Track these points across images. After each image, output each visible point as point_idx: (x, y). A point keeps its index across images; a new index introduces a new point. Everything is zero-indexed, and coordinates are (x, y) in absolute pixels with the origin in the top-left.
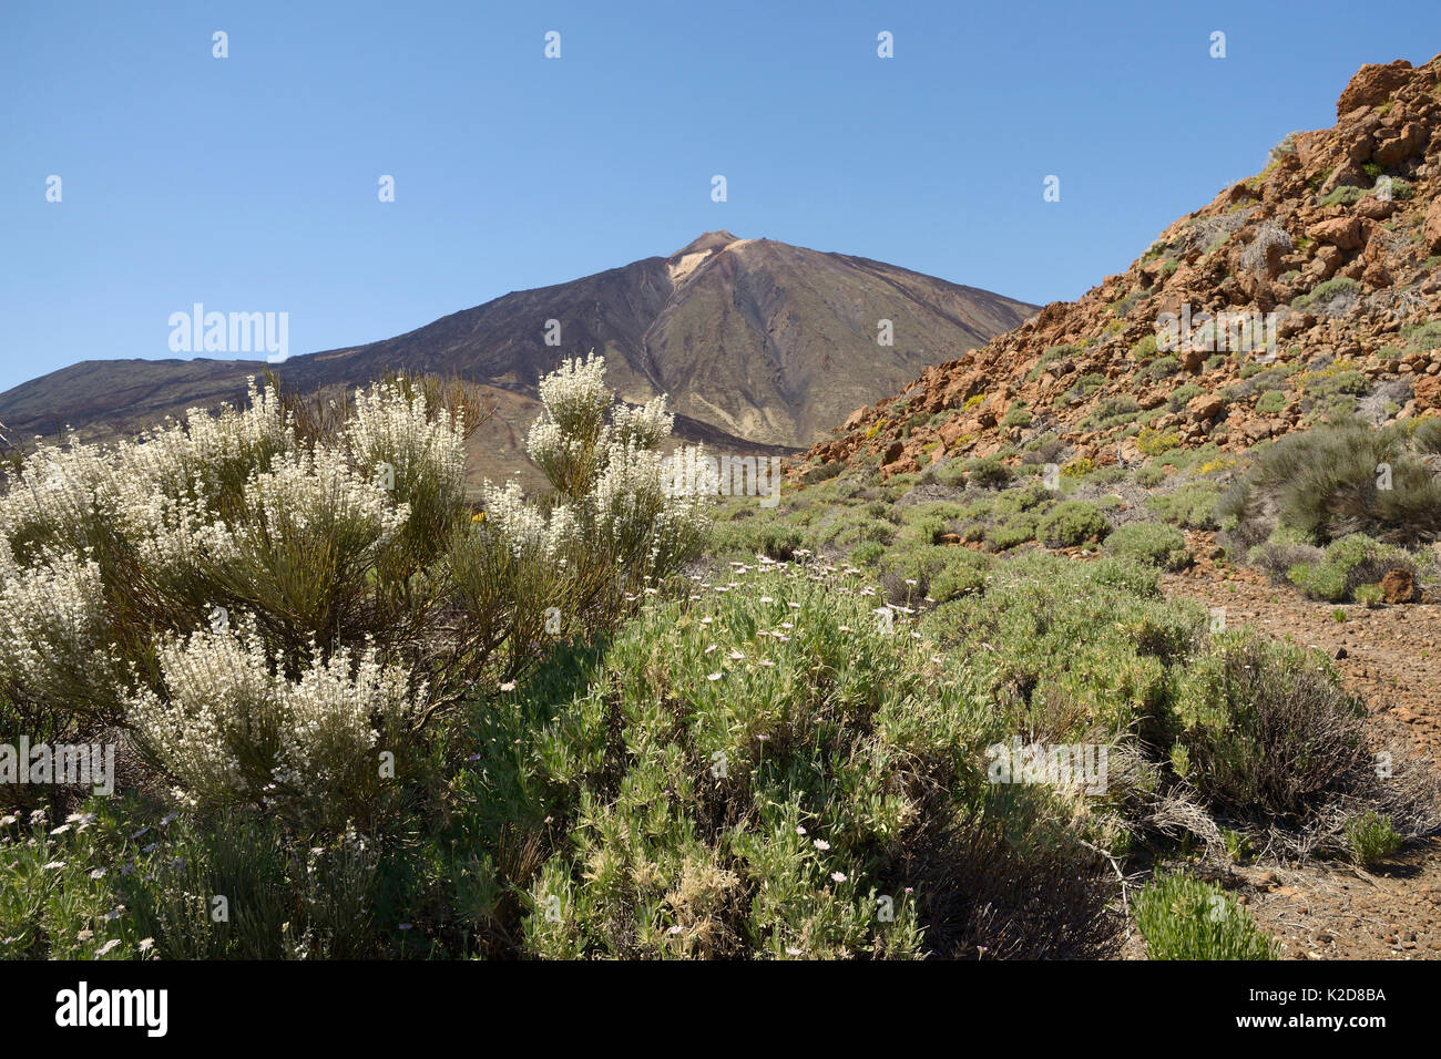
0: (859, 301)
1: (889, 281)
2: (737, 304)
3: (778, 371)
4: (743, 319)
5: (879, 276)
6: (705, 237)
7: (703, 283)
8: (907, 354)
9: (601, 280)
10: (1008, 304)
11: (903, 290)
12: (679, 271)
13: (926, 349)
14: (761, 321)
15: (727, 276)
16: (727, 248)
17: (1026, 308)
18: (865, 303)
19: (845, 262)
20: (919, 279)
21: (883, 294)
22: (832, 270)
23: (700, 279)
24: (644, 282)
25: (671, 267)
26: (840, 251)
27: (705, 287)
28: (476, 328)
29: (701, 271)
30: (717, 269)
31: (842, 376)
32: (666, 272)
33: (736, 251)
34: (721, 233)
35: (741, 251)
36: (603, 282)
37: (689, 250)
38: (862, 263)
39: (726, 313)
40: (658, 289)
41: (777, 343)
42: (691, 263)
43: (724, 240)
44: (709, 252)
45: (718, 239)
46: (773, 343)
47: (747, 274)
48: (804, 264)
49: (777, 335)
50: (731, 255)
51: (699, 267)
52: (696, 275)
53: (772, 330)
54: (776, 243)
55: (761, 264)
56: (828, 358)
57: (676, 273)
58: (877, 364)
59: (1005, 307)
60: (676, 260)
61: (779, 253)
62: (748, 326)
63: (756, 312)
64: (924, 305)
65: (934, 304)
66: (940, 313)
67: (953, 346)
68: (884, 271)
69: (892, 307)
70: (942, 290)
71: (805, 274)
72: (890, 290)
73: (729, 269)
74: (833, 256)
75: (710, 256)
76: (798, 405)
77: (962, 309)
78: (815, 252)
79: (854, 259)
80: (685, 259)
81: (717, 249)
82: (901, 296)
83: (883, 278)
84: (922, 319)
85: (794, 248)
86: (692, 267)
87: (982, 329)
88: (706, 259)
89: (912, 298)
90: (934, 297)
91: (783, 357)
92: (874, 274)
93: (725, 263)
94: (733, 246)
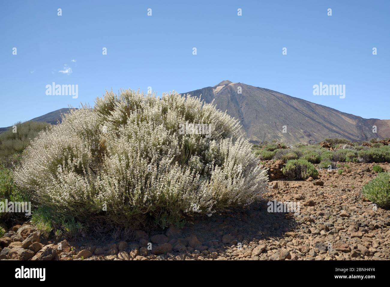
0: (266, 100)
1: (274, 95)
2: (232, 100)
3: (243, 118)
4: (233, 104)
5: (271, 94)
6: (224, 81)
7: (223, 94)
8: (279, 116)
9: (195, 92)
10: (308, 103)
11: (278, 98)
12: (216, 90)
13: (284, 114)
14: (238, 105)
15: (229, 92)
16: (229, 85)
17: (314, 104)
18: (267, 101)
19: (262, 90)
20: (283, 95)
21: (272, 99)
22: (258, 92)
23: (222, 93)
24: (206, 93)
25: (214, 90)
26: (260, 87)
27: (223, 95)
29: (222, 90)
30: (226, 90)
31: (261, 121)
32: (212, 91)
33: (231, 86)
34: (228, 81)
35: (233, 86)
36: (196, 93)
37: (219, 85)
38: (267, 90)
39: (229, 102)
40: (210, 95)
41: (242, 111)
42: (219, 88)
43: (228, 83)
44: (224, 86)
45: (227, 83)
46: (241, 111)
47: (234, 92)
48: (250, 90)
49: (242, 109)
50: (230, 87)
51: (221, 90)
52: (221, 92)
53: (241, 107)
54: (243, 84)
55: (239, 89)
56: (256, 116)
57: (215, 91)
58: (270, 118)
59: (307, 104)
60: (215, 88)
61: (243, 87)
62: (234, 106)
63: (237, 102)
64: (284, 102)
65: (287, 102)
66: (288, 104)
67: (292, 114)
68: (273, 93)
69: (275, 103)
70: (289, 98)
71: (251, 92)
72: (273, 97)
73: (229, 90)
74: (258, 88)
76: (248, 128)
77: (295, 104)
78: (253, 87)
79: (264, 89)
80: (218, 87)
81: (226, 85)
82: (277, 99)
83: (272, 94)
84: (284, 106)
85: (248, 85)
86: (220, 90)
87: (301, 110)
88: (223, 87)
89: (280, 100)
90: (287, 100)
91: (244, 114)
92: (270, 93)
93: (229, 89)
94: (231, 84)
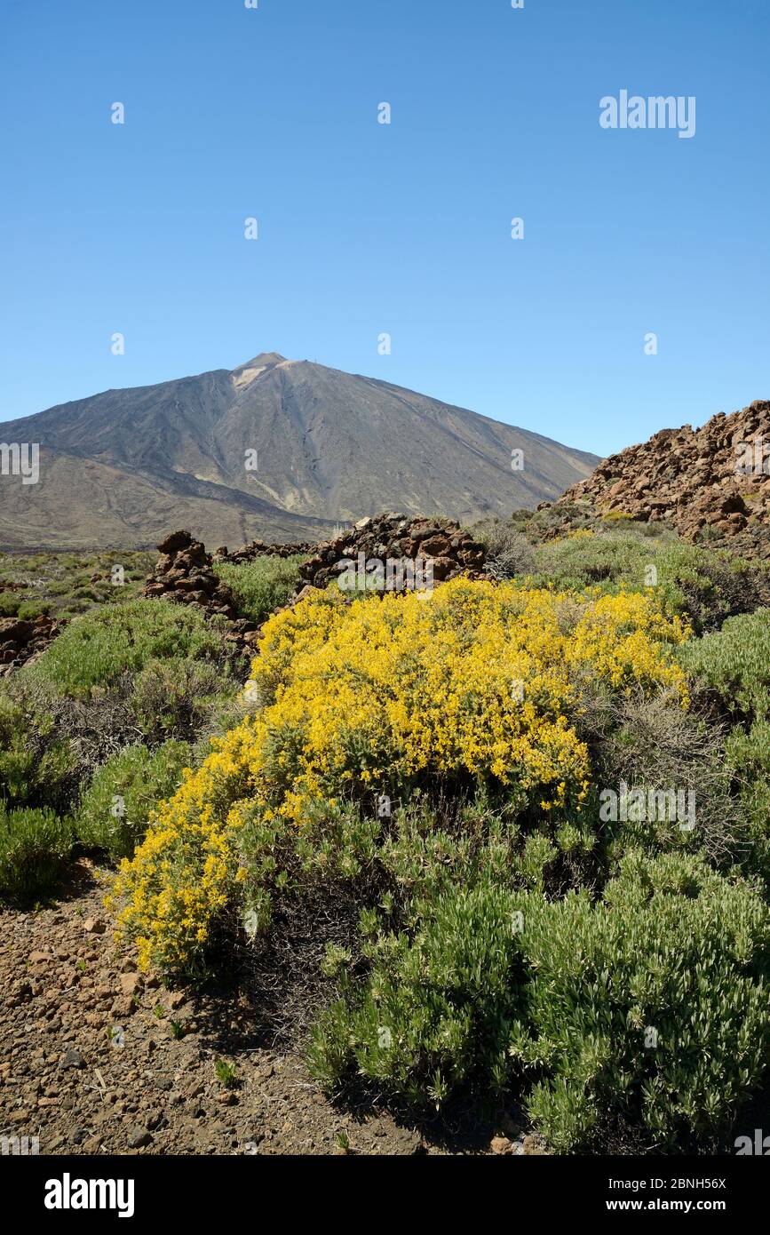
0: (376, 412)
1: (400, 399)
2: (285, 409)
3: (314, 461)
4: (288, 421)
5: (392, 394)
6: (262, 355)
7: (259, 391)
8: (411, 454)
9: (180, 384)
10: (487, 422)
11: (409, 406)
12: (240, 381)
13: (425, 451)
14: (303, 424)
15: (277, 387)
16: (277, 366)
18: (381, 414)
19: (366, 382)
20: (421, 399)
21: (394, 408)
22: (357, 388)
23: (256, 387)
24: (213, 388)
25: (234, 378)
26: (363, 374)
27: (261, 395)
28: (81, 416)
29: (258, 381)
30: (270, 381)
31: (363, 467)
32: (230, 382)
33: (284, 368)
34: (274, 354)
35: (288, 369)
36: (182, 386)
37: (249, 366)
38: (380, 383)
39: (276, 415)
40: (224, 394)
41: (313, 440)
42: (250, 375)
43: (275, 360)
44: (264, 368)
45: (270, 360)
46: (311, 440)
47: (292, 387)
48: (336, 381)
49: (313, 434)
50: (281, 372)
51: (256, 379)
52: (254, 385)
53: (310, 430)
54: (315, 365)
55: (303, 380)
56: (352, 454)
57: (237, 381)
58: (388, 461)
59: (484, 423)
60: (239, 372)
61: (317, 373)
62: (292, 426)
63: (299, 416)
64: (425, 418)
65: (431, 418)
66: (436, 424)
67: (445, 450)
68: (396, 392)
69: (401, 419)
70: (438, 408)
71: (337, 389)
72: (395, 403)
73: (279, 381)
74: (358, 377)
75: (265, 371)
76: (329, 488)
77: (451, 422)
78: (344, 373)
79: (374, 380)
80: (246, 372)
81: (270, 366)
82: (408, 410)
83: (395, 396)
84: (423, 429)
85: (329, 369)
86: (251, 379)
87: (466, 439)
88: (262, 373)
89: (415, 412)
90: (432, 413)
91: (318, 451)
92: (387, 393)
93: (277, 378)
94: (282, 365)
